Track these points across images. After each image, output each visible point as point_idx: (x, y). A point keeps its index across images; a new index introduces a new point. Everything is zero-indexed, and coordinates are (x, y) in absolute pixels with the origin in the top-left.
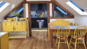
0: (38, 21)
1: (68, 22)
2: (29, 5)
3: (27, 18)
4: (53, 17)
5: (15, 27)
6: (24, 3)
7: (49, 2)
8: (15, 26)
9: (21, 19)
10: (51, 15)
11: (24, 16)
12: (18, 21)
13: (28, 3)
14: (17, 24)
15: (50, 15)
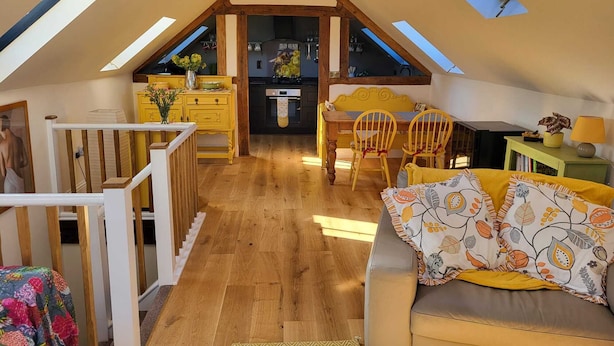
0: (272, 92)
1: (405, 98)
2: (239, 21)
3: (233, 78)
4: (342, 78)
5: (187, 115)
6: (220, 13)
7: (328, 12)
8: (188, 108)
9: (208, 80)
10: (334, 66)
11: (219, 70)
12: (197, 87)
13: (240, 11)
14: (197, 100)
15: (331, 70)
